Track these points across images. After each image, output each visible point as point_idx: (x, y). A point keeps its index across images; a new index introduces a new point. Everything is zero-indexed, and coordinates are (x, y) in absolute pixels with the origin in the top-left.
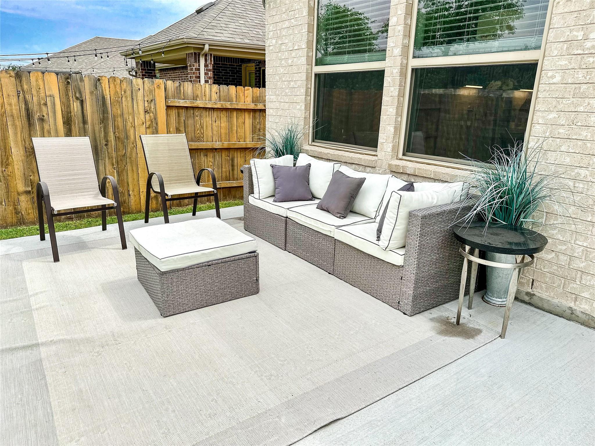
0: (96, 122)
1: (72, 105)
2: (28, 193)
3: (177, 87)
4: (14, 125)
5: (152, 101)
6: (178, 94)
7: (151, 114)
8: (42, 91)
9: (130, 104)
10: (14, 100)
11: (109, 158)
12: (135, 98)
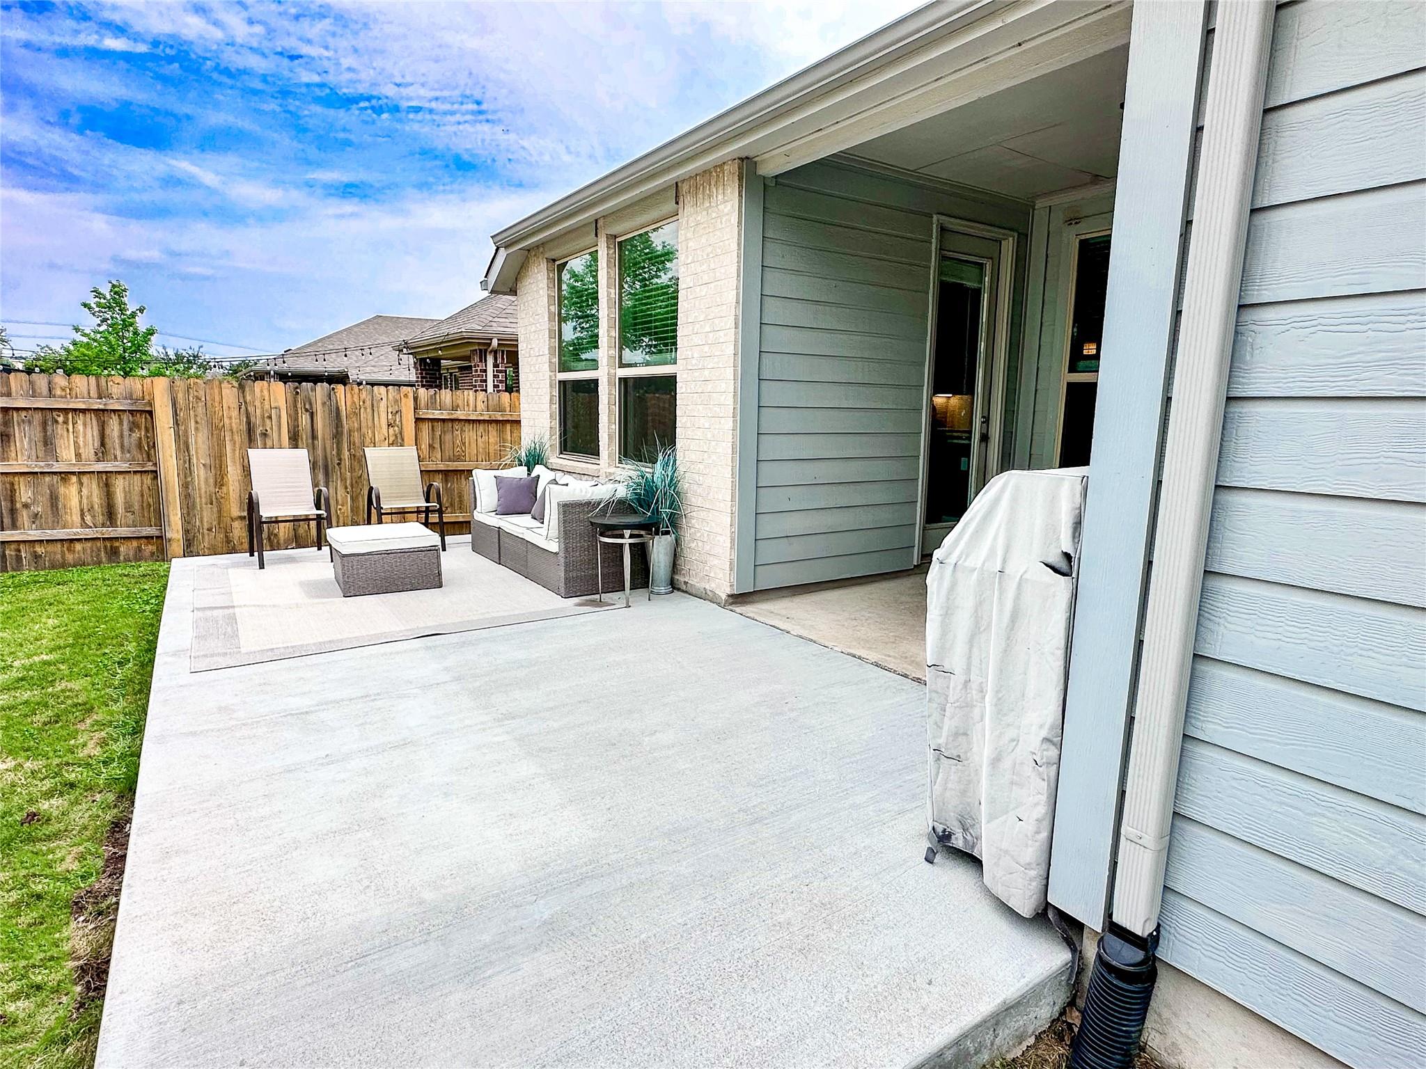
0: (328, 436)
1: (300, 418)
2: (242, 518)
3: (431, 396)
4: (232, 440)
5: (397, 412)
6: (432, 403)
7: (396, 428)
8: (267, 403)
9: (370, 417)
10: (235, 413)
11: (342, 480)
12: (375, 409)
